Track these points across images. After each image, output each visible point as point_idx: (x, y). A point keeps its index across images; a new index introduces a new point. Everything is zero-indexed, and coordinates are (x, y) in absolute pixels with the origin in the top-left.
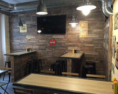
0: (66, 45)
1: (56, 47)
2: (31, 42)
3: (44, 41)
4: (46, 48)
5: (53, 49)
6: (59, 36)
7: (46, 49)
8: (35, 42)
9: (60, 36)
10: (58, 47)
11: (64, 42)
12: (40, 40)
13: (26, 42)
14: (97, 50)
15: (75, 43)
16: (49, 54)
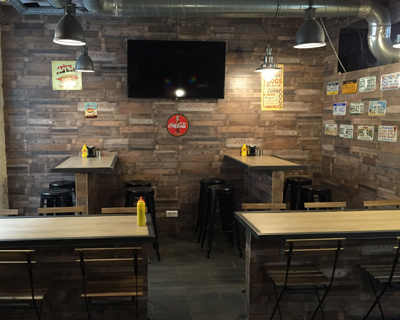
0: (222, 133)
1: (189, 140)
2: (97, 123)
3: (146, 121)
4: (157, 143)
5: (181, 147)
6: (201, 106)
7: (157, 147)
8: (117, 124)
9: (204, 104)
10: (197, 140)
11: (215, 123)
12: (133, 117)
13: (79, 123)
15: (246, 128)
16: (166, 165)
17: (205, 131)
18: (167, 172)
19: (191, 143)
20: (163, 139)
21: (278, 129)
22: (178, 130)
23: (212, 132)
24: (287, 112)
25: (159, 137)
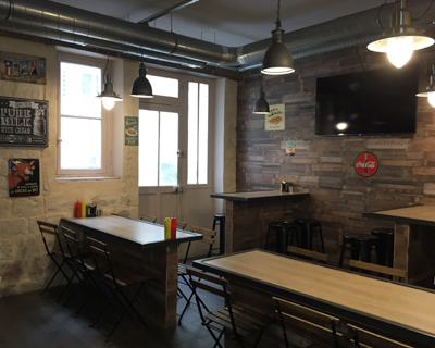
0: (417, 176)
1: (379, 181)
2: (294, 161)
3: (335, 159)
4: (344, 182)
5: (369, 190)
6: (392, 142)
7: (344, 187)
8: (309, 161)
9: (396, 140)
10: (387, 182)
11: (409, 163)
12: (324, 154)
13: (281, 161)
16: (352, 207)
17: (397, 172)
18: (353, 215)
20: (350, 179)
22: (366, 170)
23: (405, 173)
25: (347, 176)
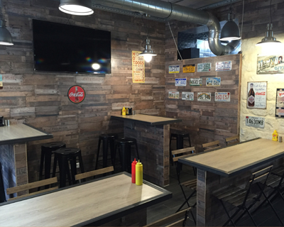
1: (86, 105)
6: (93, 79)
7: (60, 113)
9: (96, 78)
11: (104, 92)
12: (39, 87)
14: (158, 107)
15: (124, 95)
16: (68, 127)
17: (97, 98)
18: (69, 132)
19: (87, 108)
20: (65, 106)
21: (143, 95)
23: (102, 99)
24: (147, 84)
25: (62, 104)
